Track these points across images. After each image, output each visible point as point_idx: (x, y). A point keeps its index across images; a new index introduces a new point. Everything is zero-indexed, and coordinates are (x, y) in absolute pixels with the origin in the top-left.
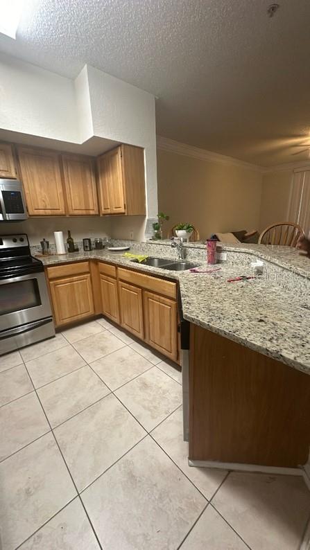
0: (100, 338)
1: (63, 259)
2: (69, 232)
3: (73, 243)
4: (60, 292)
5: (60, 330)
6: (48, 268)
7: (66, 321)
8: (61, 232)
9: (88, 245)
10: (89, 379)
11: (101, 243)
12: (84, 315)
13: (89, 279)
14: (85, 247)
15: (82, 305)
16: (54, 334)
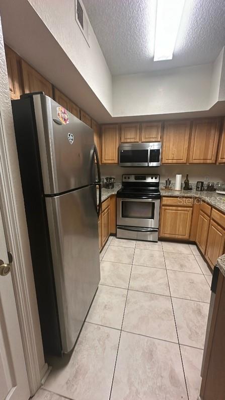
0: (184, 258)
1: (177, 194)
2: (187, 175)
3: (188, 184)
4: (168, 215)
5: (162, 239)
6: (164, 198)
7: (167, 236)
8: (181, 175)
9: (201, 187)
10: (161, 278)
11: (213, 186)
12: (180, 237)
13: (190, 212)
14: (197, 187)
15: (181, 229)
16: (157, 240)
